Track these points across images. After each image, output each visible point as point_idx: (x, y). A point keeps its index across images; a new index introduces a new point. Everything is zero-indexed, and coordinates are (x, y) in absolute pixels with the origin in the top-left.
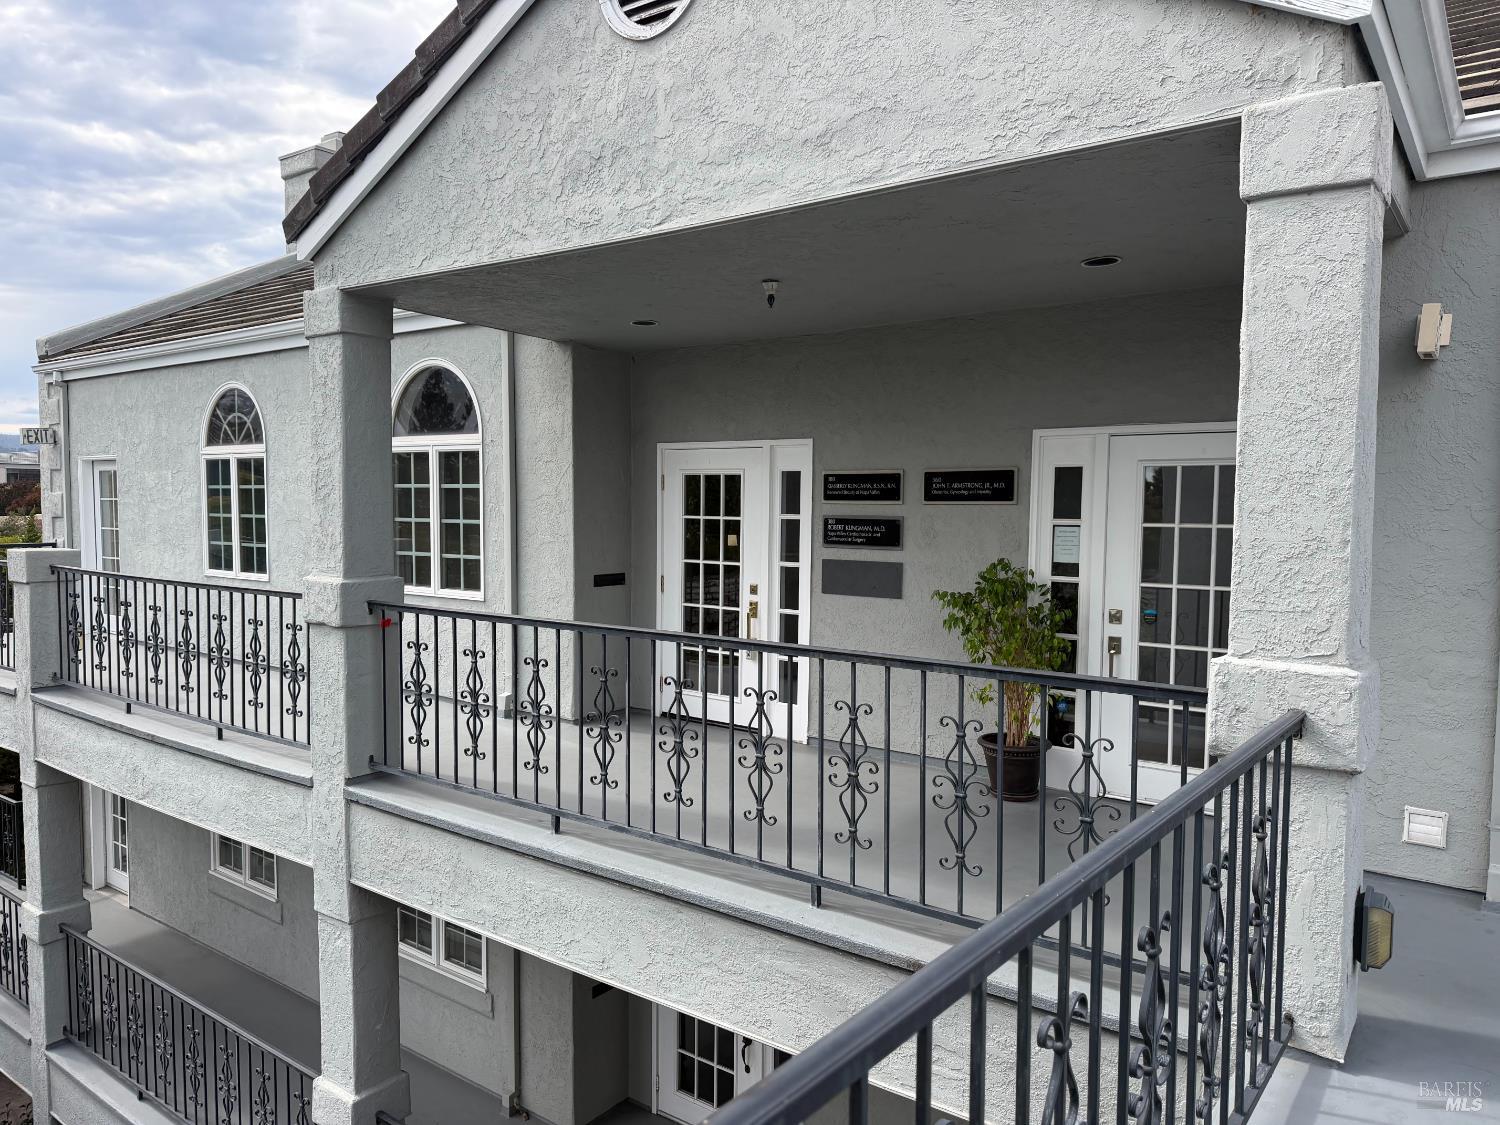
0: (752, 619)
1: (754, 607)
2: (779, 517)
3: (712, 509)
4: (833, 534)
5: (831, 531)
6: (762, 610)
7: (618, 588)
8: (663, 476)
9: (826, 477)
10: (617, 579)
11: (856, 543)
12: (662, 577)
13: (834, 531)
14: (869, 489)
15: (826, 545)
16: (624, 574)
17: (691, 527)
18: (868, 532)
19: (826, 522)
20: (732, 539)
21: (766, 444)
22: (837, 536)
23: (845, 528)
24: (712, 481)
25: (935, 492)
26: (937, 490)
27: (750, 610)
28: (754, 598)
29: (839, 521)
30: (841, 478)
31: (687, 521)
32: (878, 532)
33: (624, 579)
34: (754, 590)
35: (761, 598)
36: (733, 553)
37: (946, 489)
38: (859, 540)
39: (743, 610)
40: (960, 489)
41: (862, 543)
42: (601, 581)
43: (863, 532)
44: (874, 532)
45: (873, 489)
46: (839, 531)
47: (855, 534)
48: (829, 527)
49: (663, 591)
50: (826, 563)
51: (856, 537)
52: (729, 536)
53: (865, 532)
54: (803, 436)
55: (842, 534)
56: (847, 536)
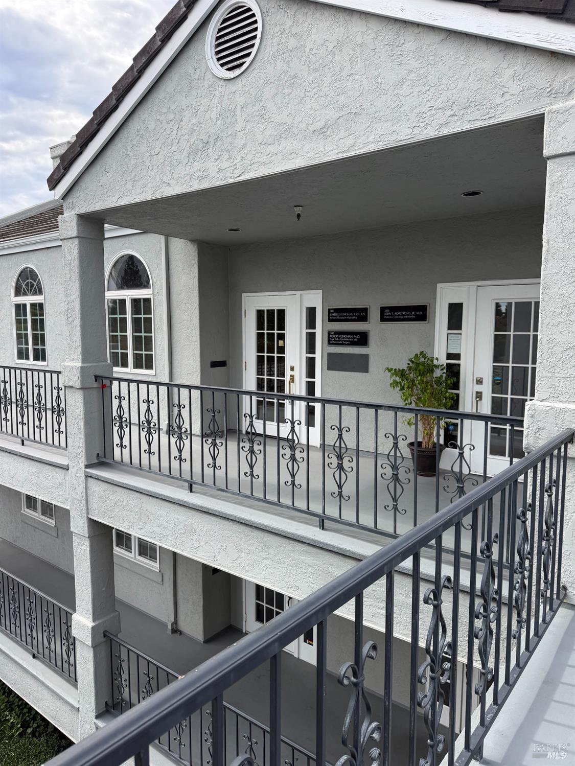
0: (291, 384)
1: (292, 377)
2: (305, 331)
3: (271, 327)
4: (333, 339)
6: (297, 379)
7: (223, 368)
8: (245, 311)
9: (329, 310)
10: (223, 364)
11: (345, 344)
12: (246, 362)
13: (333, 338)
14: (352, 316)
15: (329, 345)
16: (226, 361)
17: (260, 337)
18: (351, 338)
19: (329, 333)
20: (281, 342)
21: (298, 293)
22: (335, 341)
23: (339, 336)
24: (270, 312)
25: (386, 317)
26: (387, 316)
27: (291, 379)
28: (292, 373)
29: (336, 333)
30: (336, 310)
31: (258, 333)
32: (356, 338)
33: (226, 364)
34: (292, 369)
35: (296, 373)
36: (282, 350)
37: (391, 315)
38: (347, 343)
39: (287, 379)
40: (399, 315)
41: (348, 344)
42: (214, 364)
43: (348, 338)
44: (354, 338)
45: (354, 316)
46: (336, 338)
47: (344, 339)
48: (331, 336)
49: (246, 369)
50: (329, 355)
51: (345, 341)
52: (279, 341)
53: (349, 338)
54: (317, 289)
55: (337, 339)
56: (340, 341)
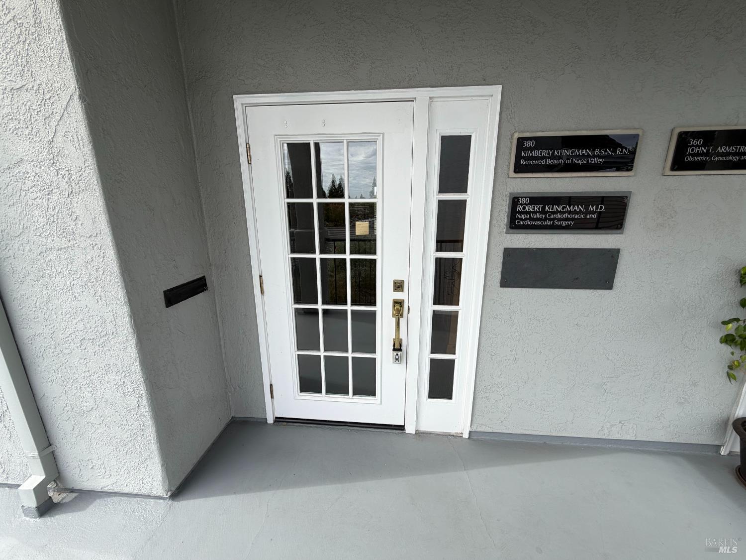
1: (397, 306)
2: (435, 196)
4: (523, 216)
5: (522, 213)
7: (199, 299)
8: (247, 144)
9: (521, 141)
10: (197, 286)
11: (560, 228)
12: (261, 277)
13: (526, 213)
14: (588, 156)
15: (511, 231)
18: (580, 212)
19: (515, 201)
20: (362, 228)
21: (422, 94)
22: (530, 219)
23: (544, 208)
25: (690, 158)
26: (693, 155)
27: (394, 310)
28: (399, 296)
29: (534, 200)
30: (542, 142)
31: (291, 205)
32: (593, 213)
33: (205, 285)
34: (398, 286)
35: (409, 296)
36: (367, 244)
37: (707, 154)
38: (564, 223)
39: (382, 308)
40: (728, 154)
41: (567, 228)
42: (174, 297)
43: (570, 212)
44: (588, 212)
45: (594, 156)
46: (536, 212)
47: (559, 216)
48: (520, 208)
49: (262, 292)
50: (508, 253)
51: (559, 220)
52: (357, 223)
53: (575, 212)
54: (485, 82)
55: (539, 216)
56: (546, 219)
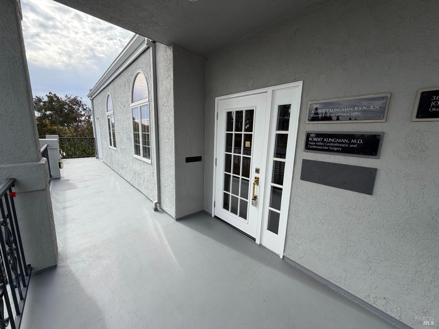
0: (256, 186)
1: (257, 180)
2: (275, 132)
3: (239, 129)
4: (312, 143)
5: (311, 141)
6: (262, 181)
7: (198, 163)
8: (217, 113)
9: (311, 105)
10: (198, 159)
11: (333, 151)
12: (216, 159)
13: (314, 142)
14: (350, 111)
15: (306, 150)
16: (201, 157)
17: (229, 137)
18: (346, 143)
19: (308, 135)
20: (248, 144)
21: (269, 90)
22: (316, 145)
23: (323, 140)
24: (239, 114)
25: (434, 109)
26: (437, 107)
27: (255, 181)
28: (257, 175)
29: (318, 135)
31: (227, 134)
32: (354, 144)
33: (201, 159)
34: (257, 171)
35: (261, 176)
36: (248, 151)
38: (335, 149)
39: (252, 180)
41: (338, 151)
42: (189, 160)
43: (339, 143)
44: (350, 143)
45: (354, 111)
46: (319, 142)
47: (332, 144)
48: (310, 139)
49: (216, 165)
50: (305, 162)
51: (332, 146)
52: (246, 142)
53: (342, 143)
54: (295, 80)
55: (320, 144)
56: (324, 146)
